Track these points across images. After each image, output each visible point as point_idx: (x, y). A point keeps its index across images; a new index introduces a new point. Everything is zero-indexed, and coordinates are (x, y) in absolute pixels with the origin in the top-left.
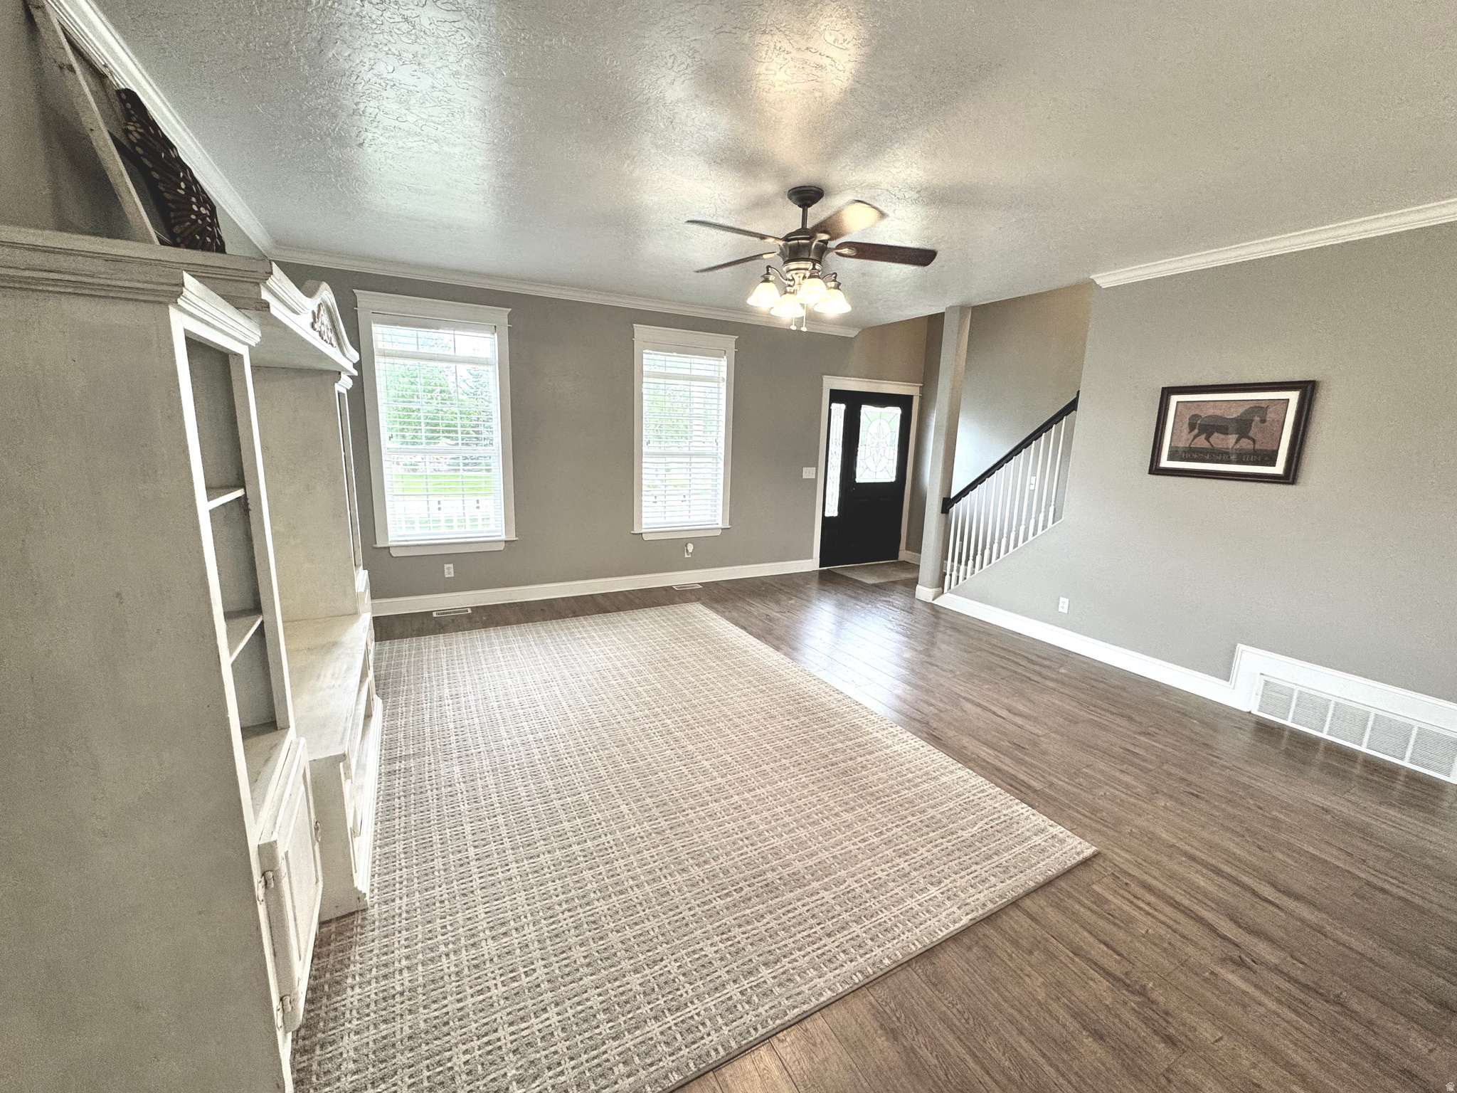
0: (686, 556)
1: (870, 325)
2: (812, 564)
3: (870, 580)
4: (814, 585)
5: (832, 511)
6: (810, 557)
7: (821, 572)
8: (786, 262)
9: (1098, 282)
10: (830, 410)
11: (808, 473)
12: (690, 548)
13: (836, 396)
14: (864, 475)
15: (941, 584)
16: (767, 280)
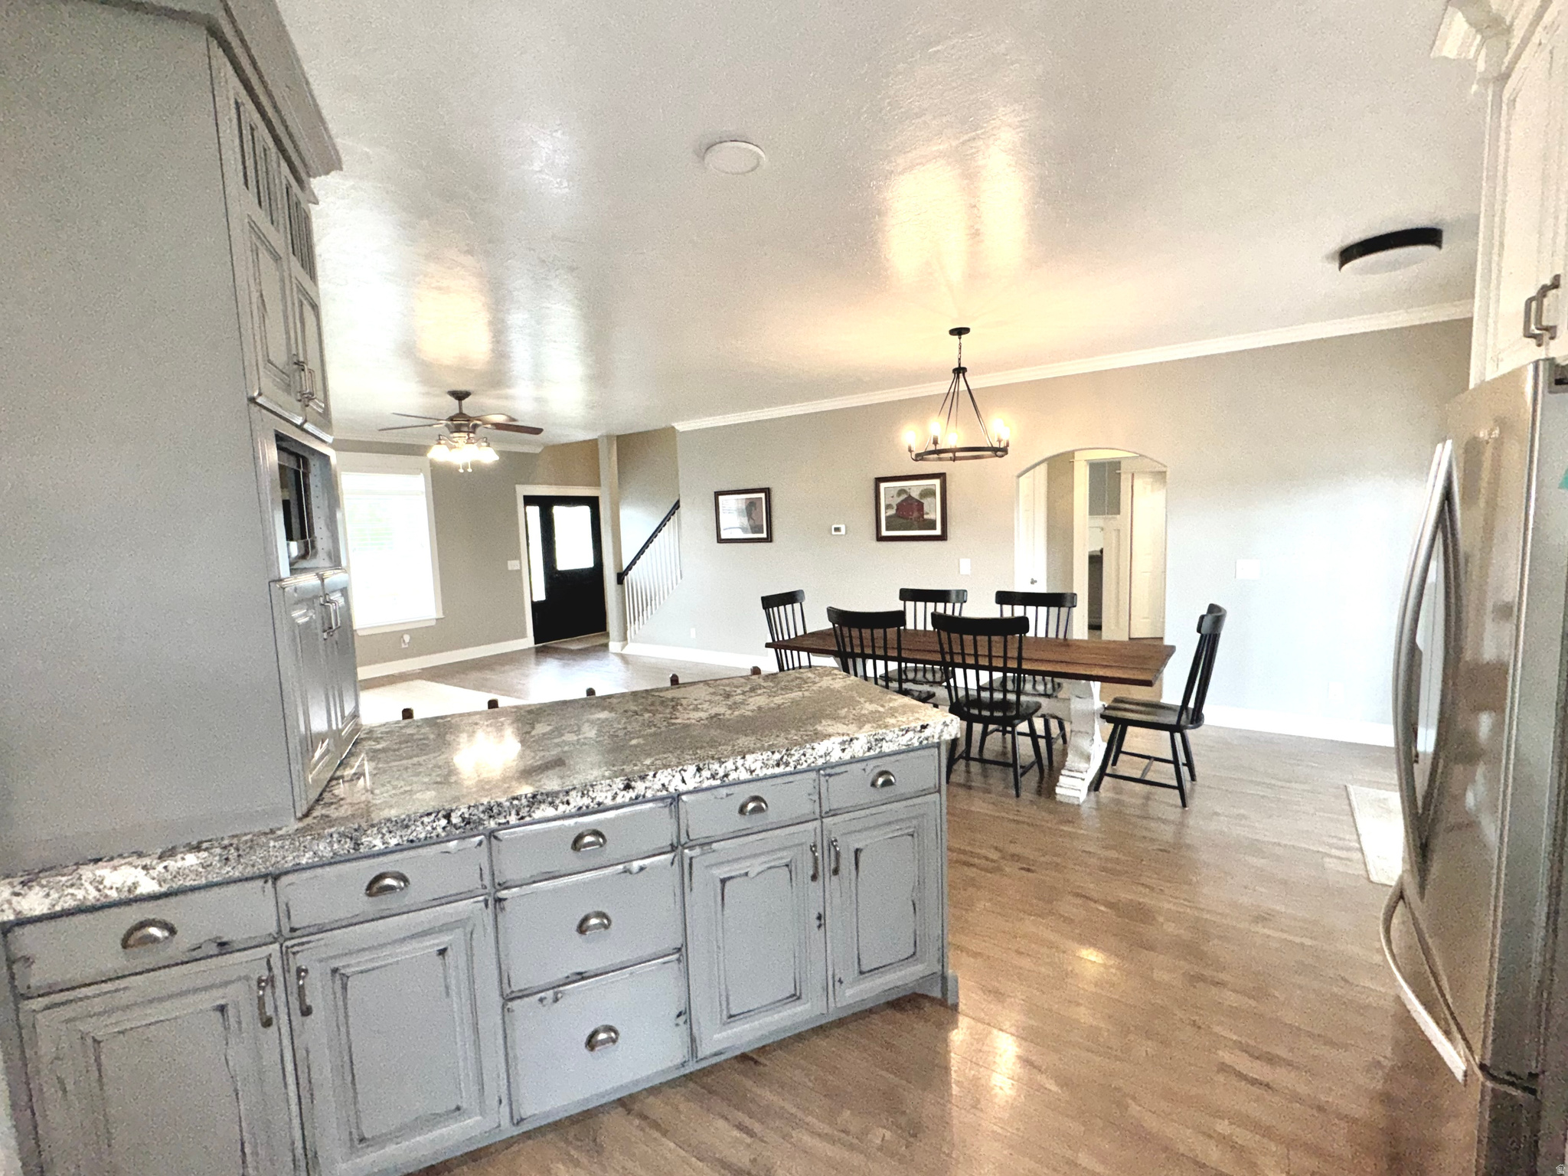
0: (403, 646)
1: (551, 444)
2: (529, 641)
3: (575, 646)
4: (533, 658)
5: (540, 595)
6: (523, 635)
7: (537, 648)
8: (452, 432)
9: (677, 428)
10: (526, 514)
11: (512, 565)
12: (407, 638)
13: (529, 500)
14: (563, 564)
15: (625, 639)
16: (439, 443)
